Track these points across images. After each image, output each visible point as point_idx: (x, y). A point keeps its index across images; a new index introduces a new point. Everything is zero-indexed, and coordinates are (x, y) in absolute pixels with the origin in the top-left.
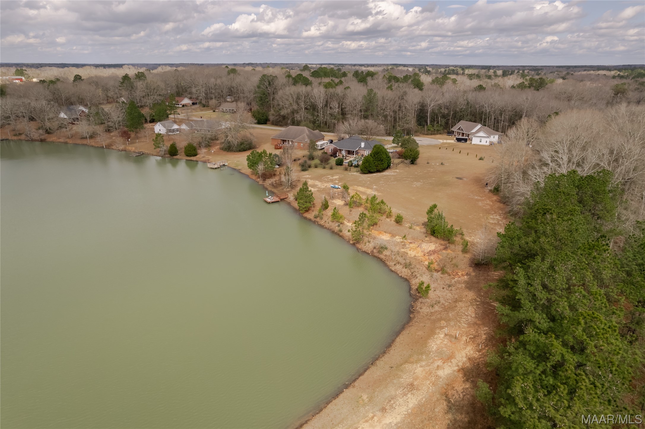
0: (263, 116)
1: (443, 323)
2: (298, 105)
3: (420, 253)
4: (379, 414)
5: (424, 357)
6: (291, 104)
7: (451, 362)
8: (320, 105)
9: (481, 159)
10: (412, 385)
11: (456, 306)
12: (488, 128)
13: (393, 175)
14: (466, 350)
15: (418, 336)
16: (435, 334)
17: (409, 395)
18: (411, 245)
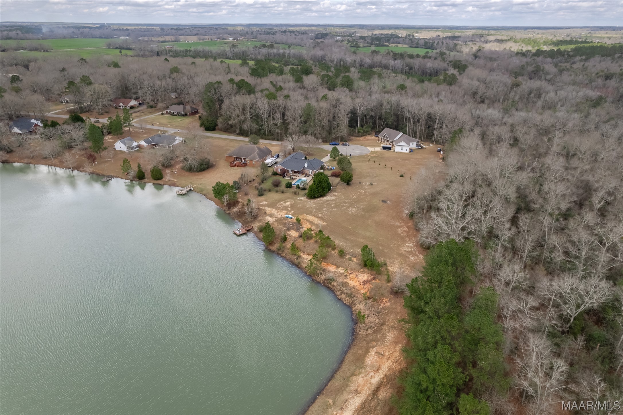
1: (374, 343)
2: (245, 115)
3: (357, 282)
4: (339, 411)
5: (363, 370)
6: (238, 114)
7: (379, 372)
8: (265, 116)
9: (402, 176)
10: (357, 390)
11: (382, 329)
12: (408, 136)
13: (333, 200)
14: (388, 363)
15: (359, 354)
16: (369, 352)
17: (356, 398)
18: (351, 276)
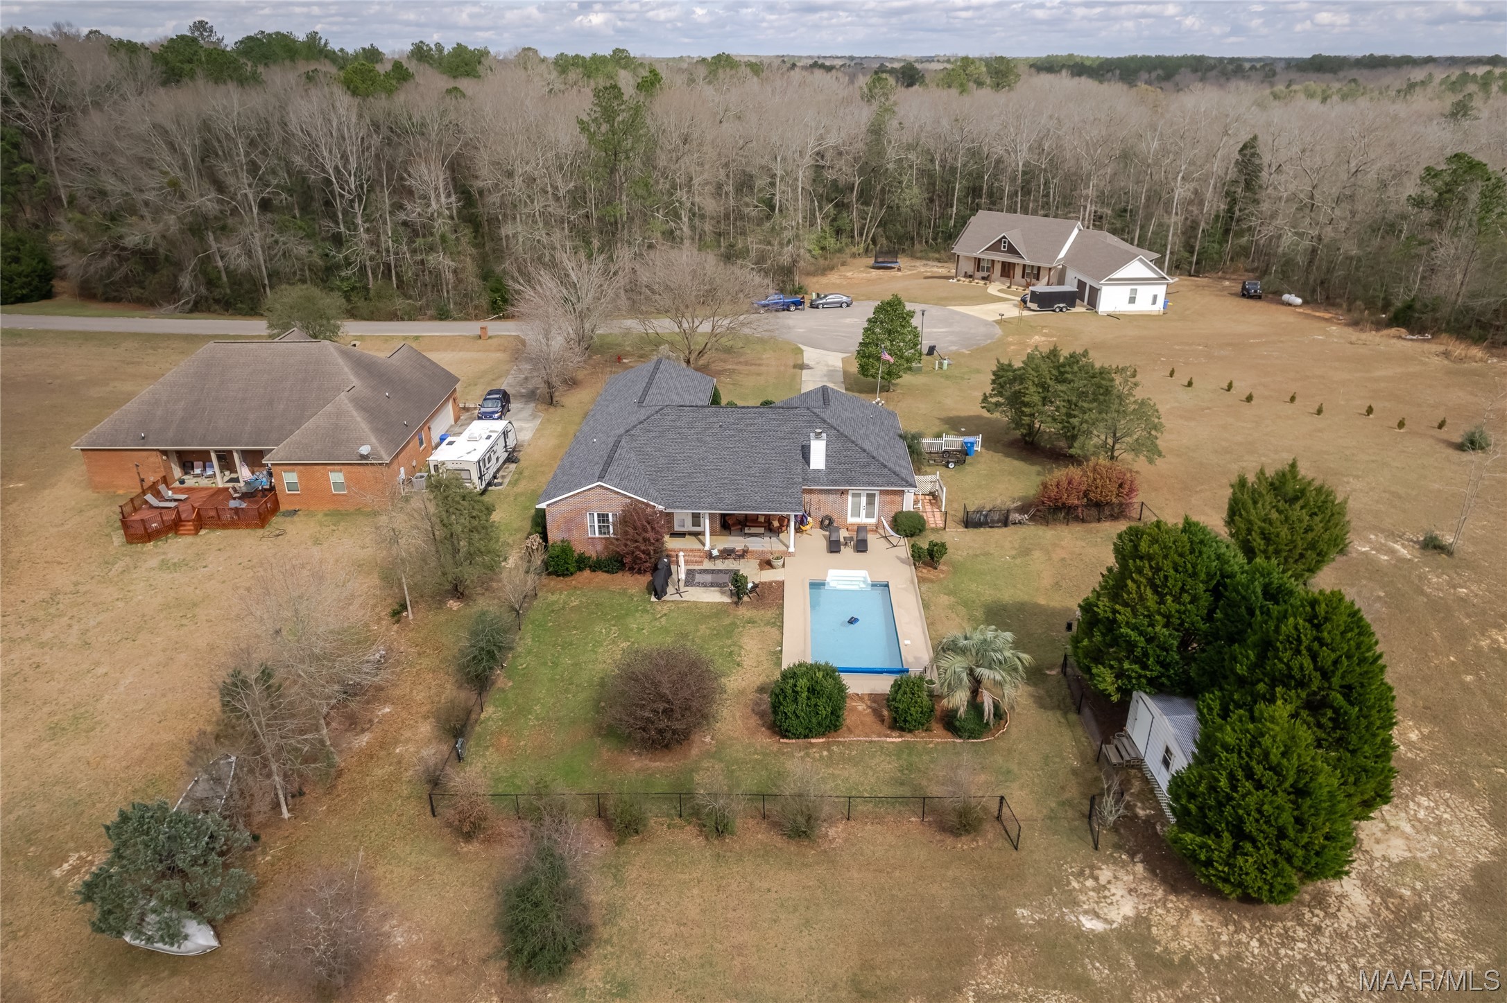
0: (16, 260)
2: (220, 187)
6: (174, 184)
